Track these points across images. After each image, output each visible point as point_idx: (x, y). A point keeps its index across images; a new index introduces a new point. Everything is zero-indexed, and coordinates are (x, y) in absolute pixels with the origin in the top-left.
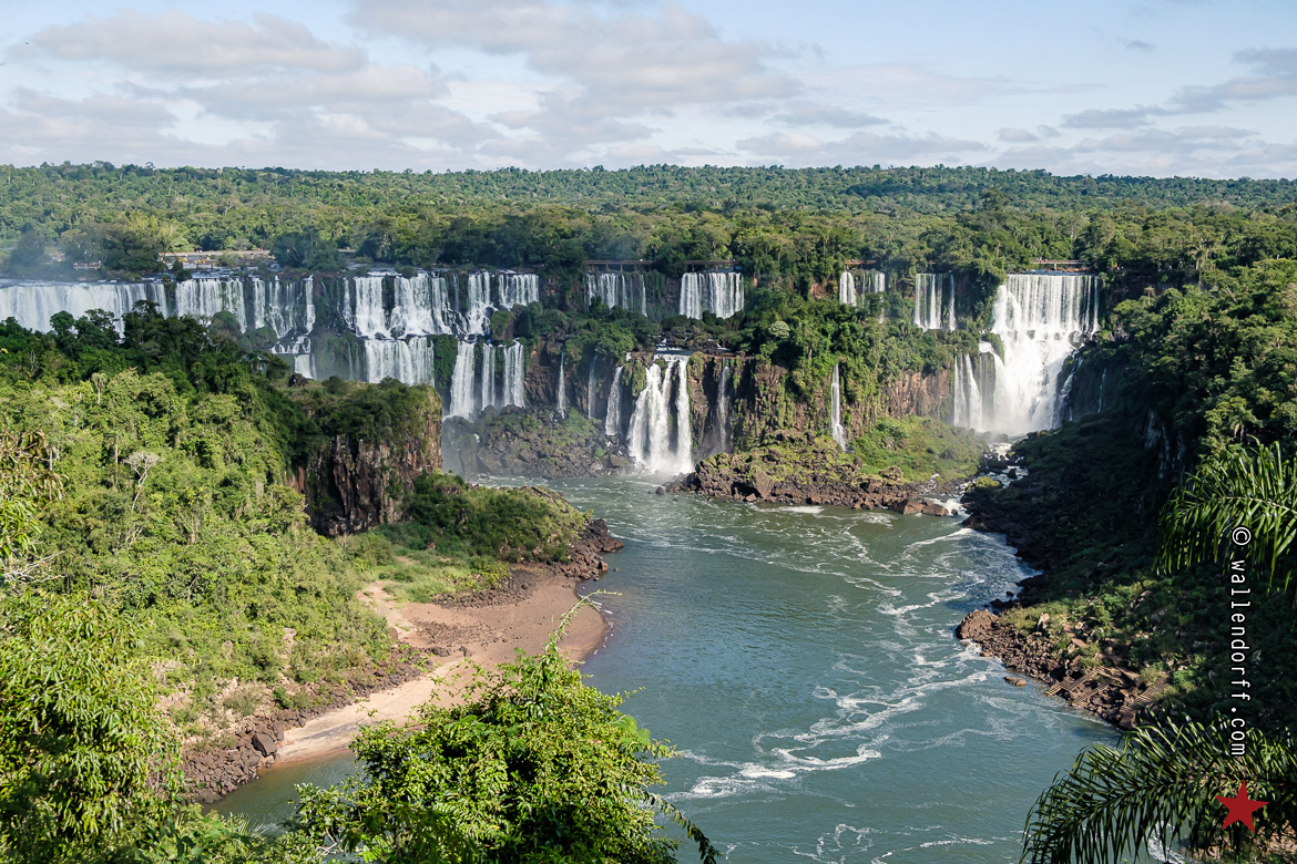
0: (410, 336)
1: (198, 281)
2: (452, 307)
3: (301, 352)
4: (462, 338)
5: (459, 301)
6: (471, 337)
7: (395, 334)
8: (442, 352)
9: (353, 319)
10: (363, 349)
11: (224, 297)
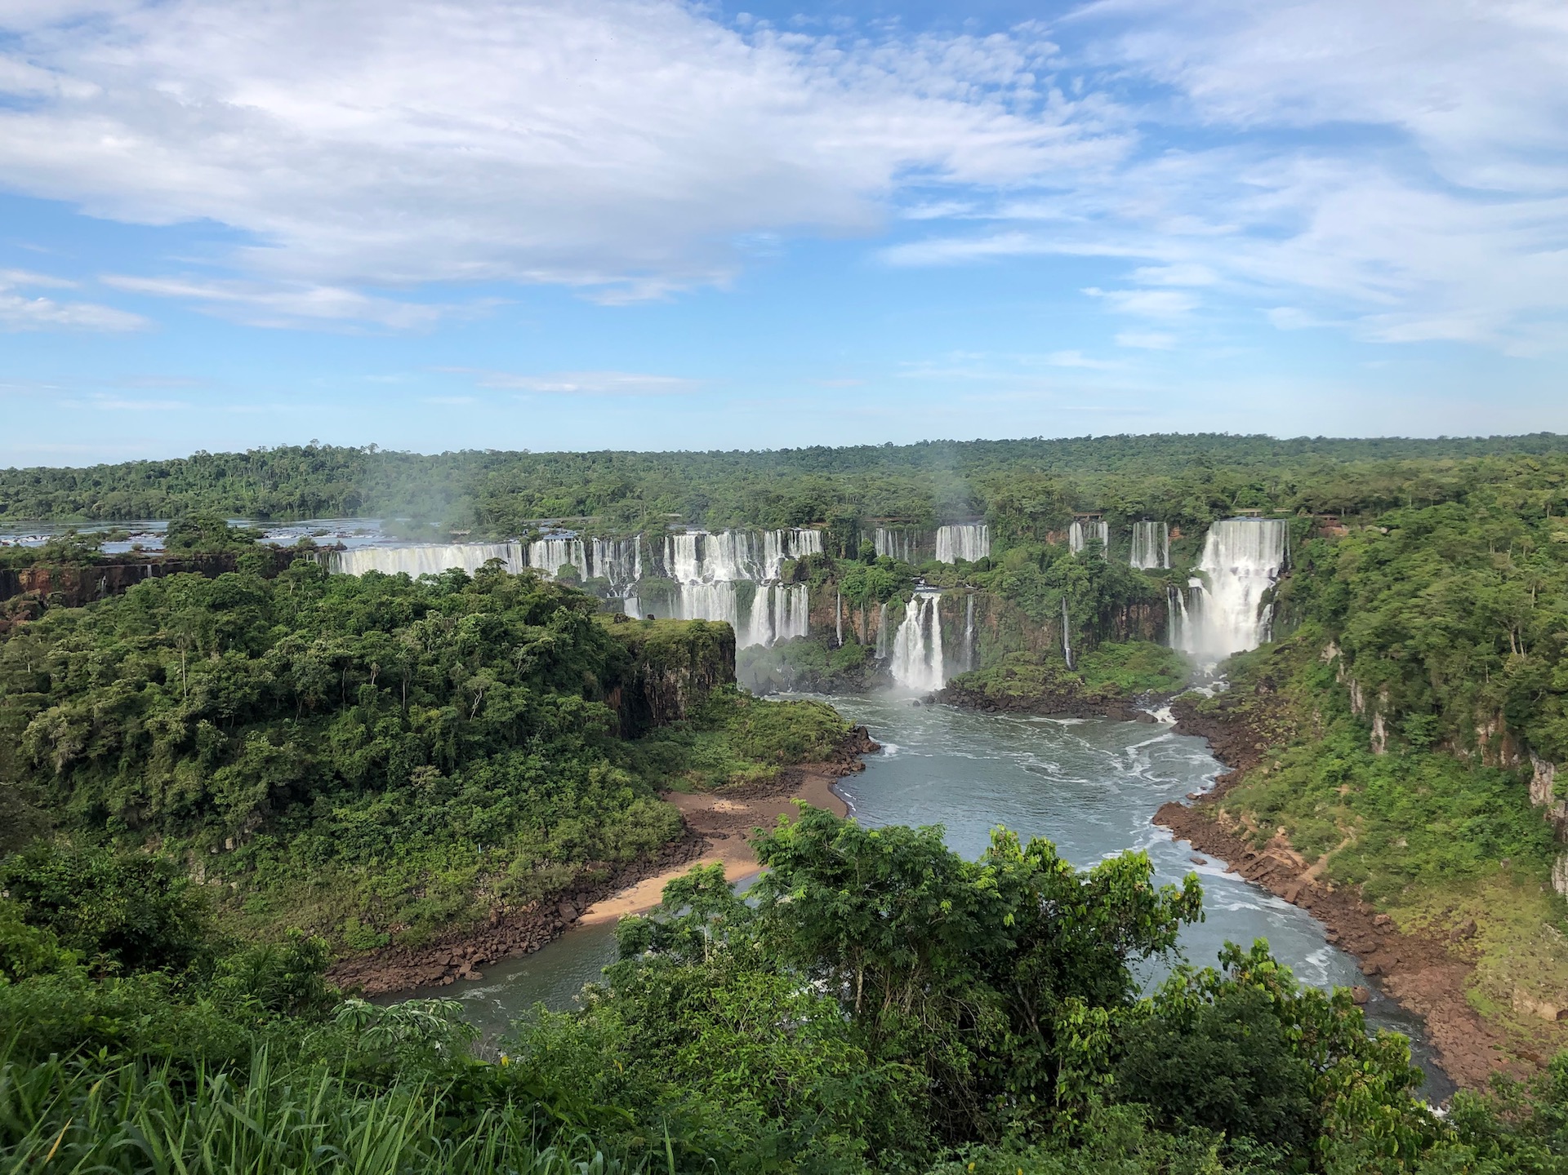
0: (717, 582)
1: (547, 541)
2: (751, 557)
4: (759, 582)
6: (767, 581)
9: (672, 570)
10: (680, 592)
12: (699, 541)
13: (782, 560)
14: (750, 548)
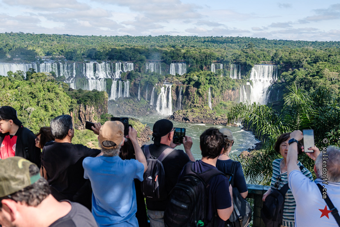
0: (100, 79)
1: (45, 63)
2: (111, 71)
3: (72, 82)
4: (113, 79)
5: (113, 70)
6: (116, 79)
7: (97, 78)
8: (108, 82)
9: (86, 74)
10: (88, 81)
11: (52, 68)
12: (95, 65)
13: (121, 73)
14: (111, 68)
